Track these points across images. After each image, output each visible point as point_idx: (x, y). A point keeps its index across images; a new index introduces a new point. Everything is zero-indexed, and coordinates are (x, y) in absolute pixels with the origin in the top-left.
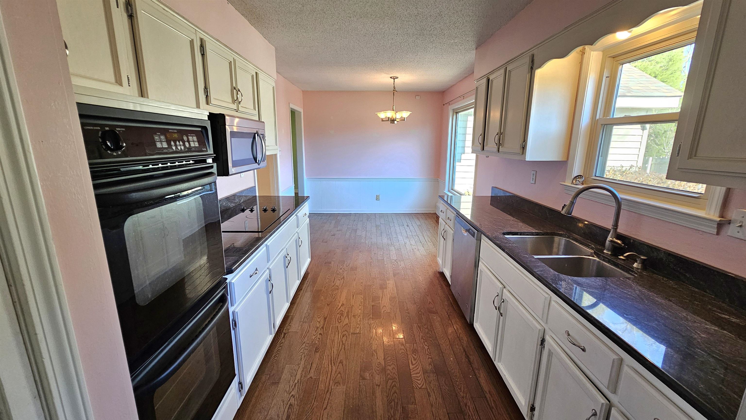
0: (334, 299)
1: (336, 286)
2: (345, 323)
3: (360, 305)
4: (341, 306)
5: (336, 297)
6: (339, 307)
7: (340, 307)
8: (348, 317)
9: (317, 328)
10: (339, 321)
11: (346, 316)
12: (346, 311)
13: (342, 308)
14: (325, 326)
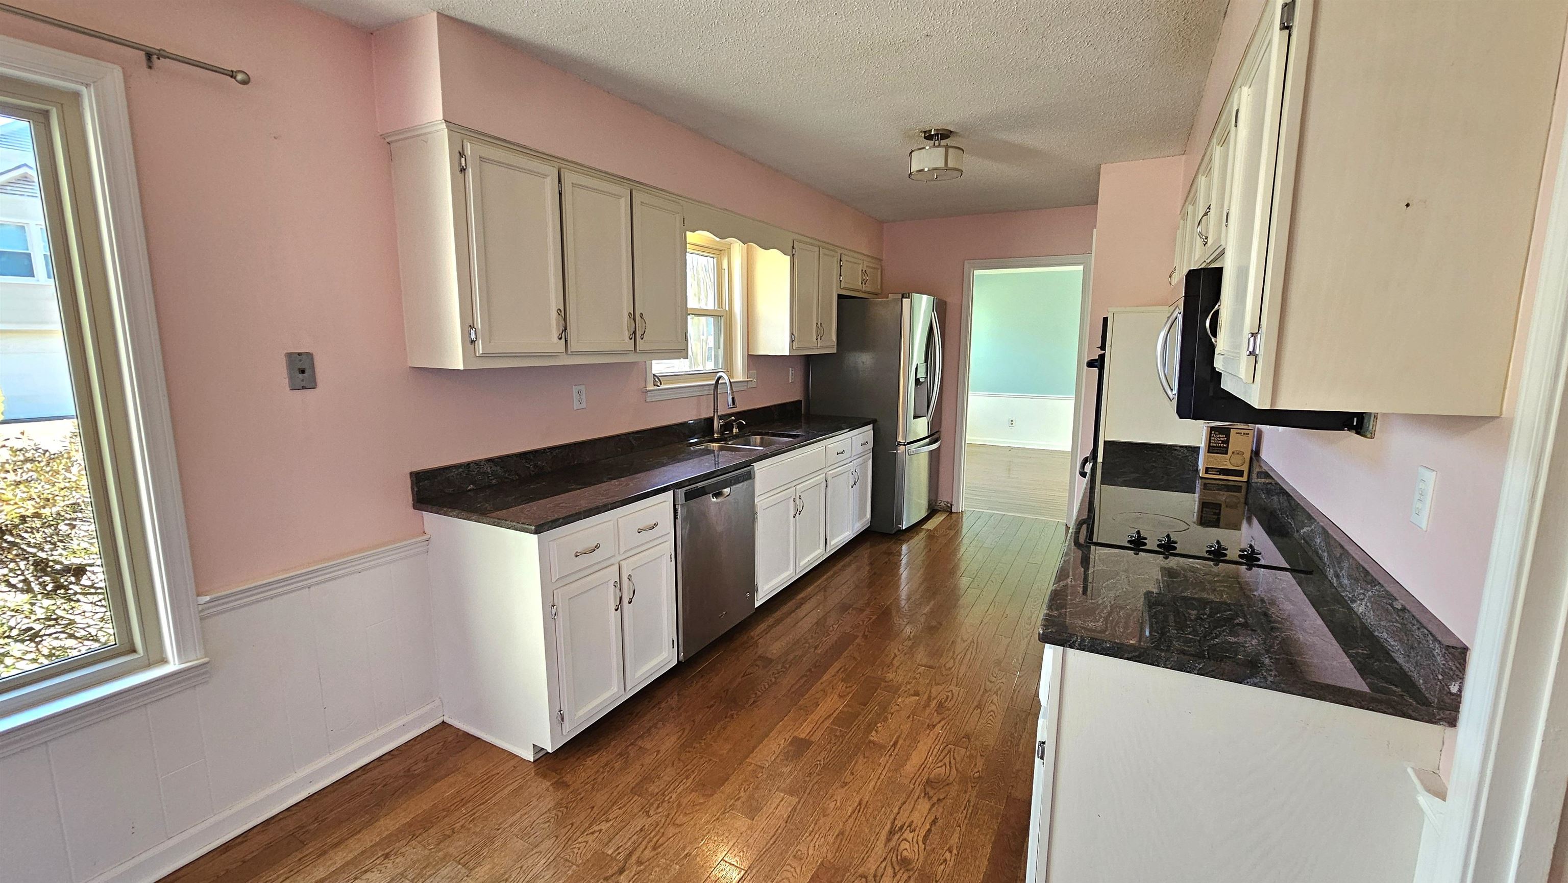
0: (949, 752)
1: (930, 798)
2: (940, 688)
3: (892, 714)
4: (936, 725)
5: (941, 757)
6: (943, 723)
7: (940, 722)
8: (929, 696)
9: (996, 693)
10: (950, 694)
11: (933, 699)
12: (928, 711)
13: (936, 718)
14: (981, 692)
